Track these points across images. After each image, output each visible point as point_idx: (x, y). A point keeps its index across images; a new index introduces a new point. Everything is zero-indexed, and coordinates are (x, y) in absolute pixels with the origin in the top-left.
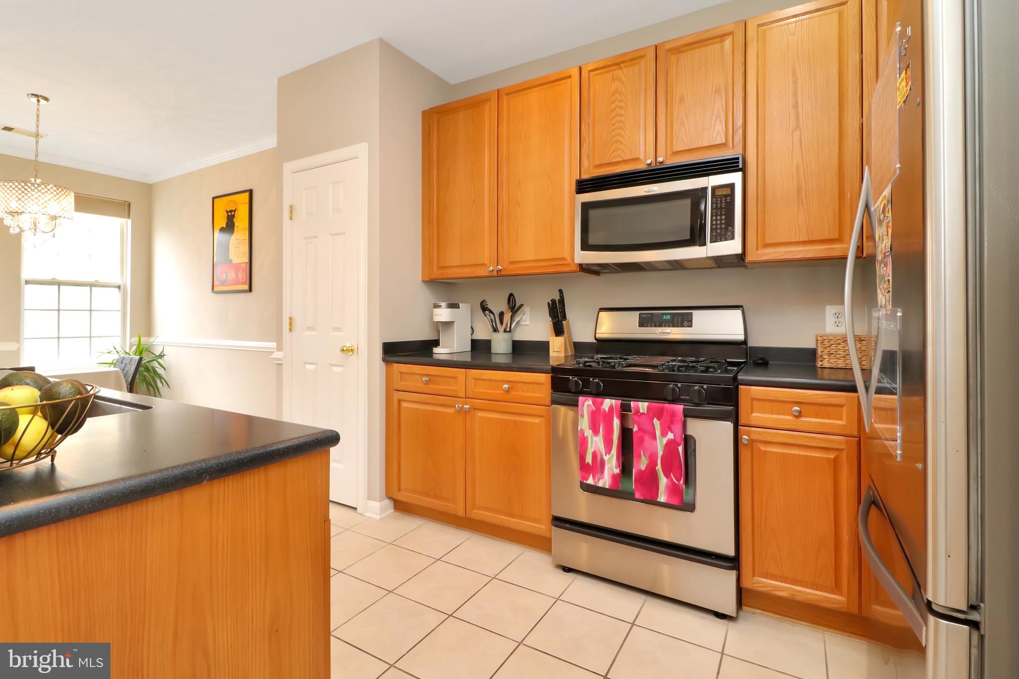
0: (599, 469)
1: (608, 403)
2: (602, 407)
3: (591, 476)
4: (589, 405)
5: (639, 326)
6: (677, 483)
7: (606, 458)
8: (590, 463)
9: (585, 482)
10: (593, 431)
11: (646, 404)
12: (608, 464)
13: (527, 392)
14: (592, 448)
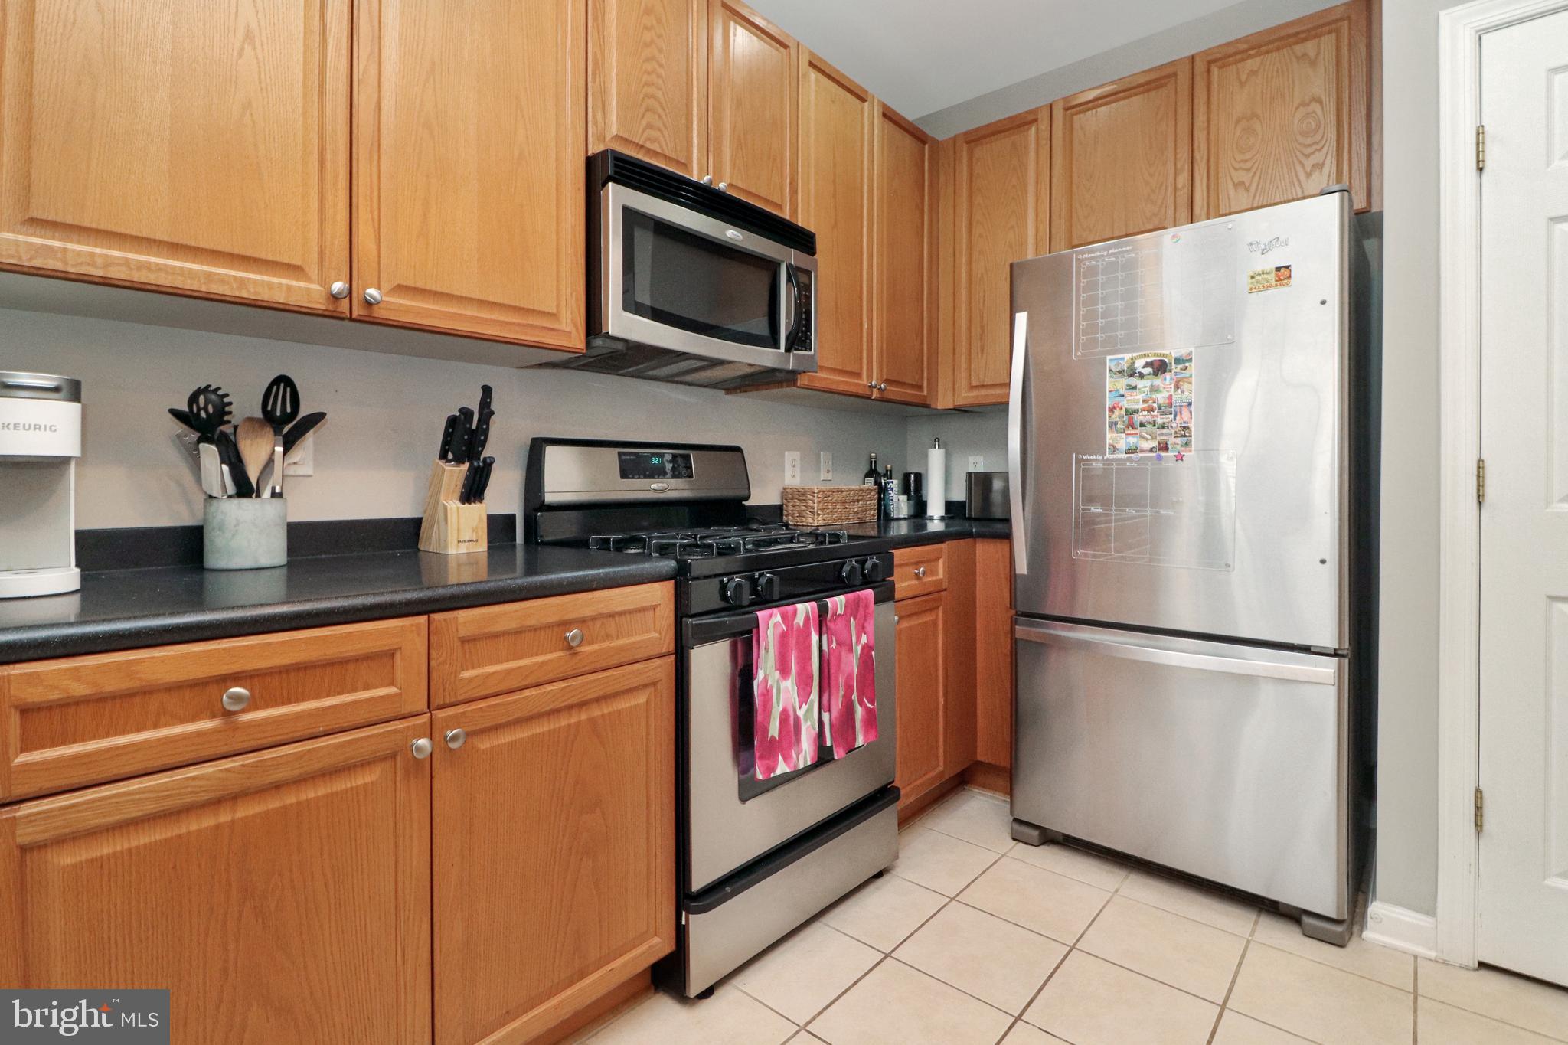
0: (794, 738)
1: (804, 609)
2: (795, 622)
3: (780, 758)
4: (776, 625)
5: (622, 477)
6: (872, 707)
7: (801, 713)
8: (777, 736)
9: (772, 775)
10: (780, 673)
11: (842, 598)
12: (806, 720)
13: (618, 638)
14: (778, 706)
